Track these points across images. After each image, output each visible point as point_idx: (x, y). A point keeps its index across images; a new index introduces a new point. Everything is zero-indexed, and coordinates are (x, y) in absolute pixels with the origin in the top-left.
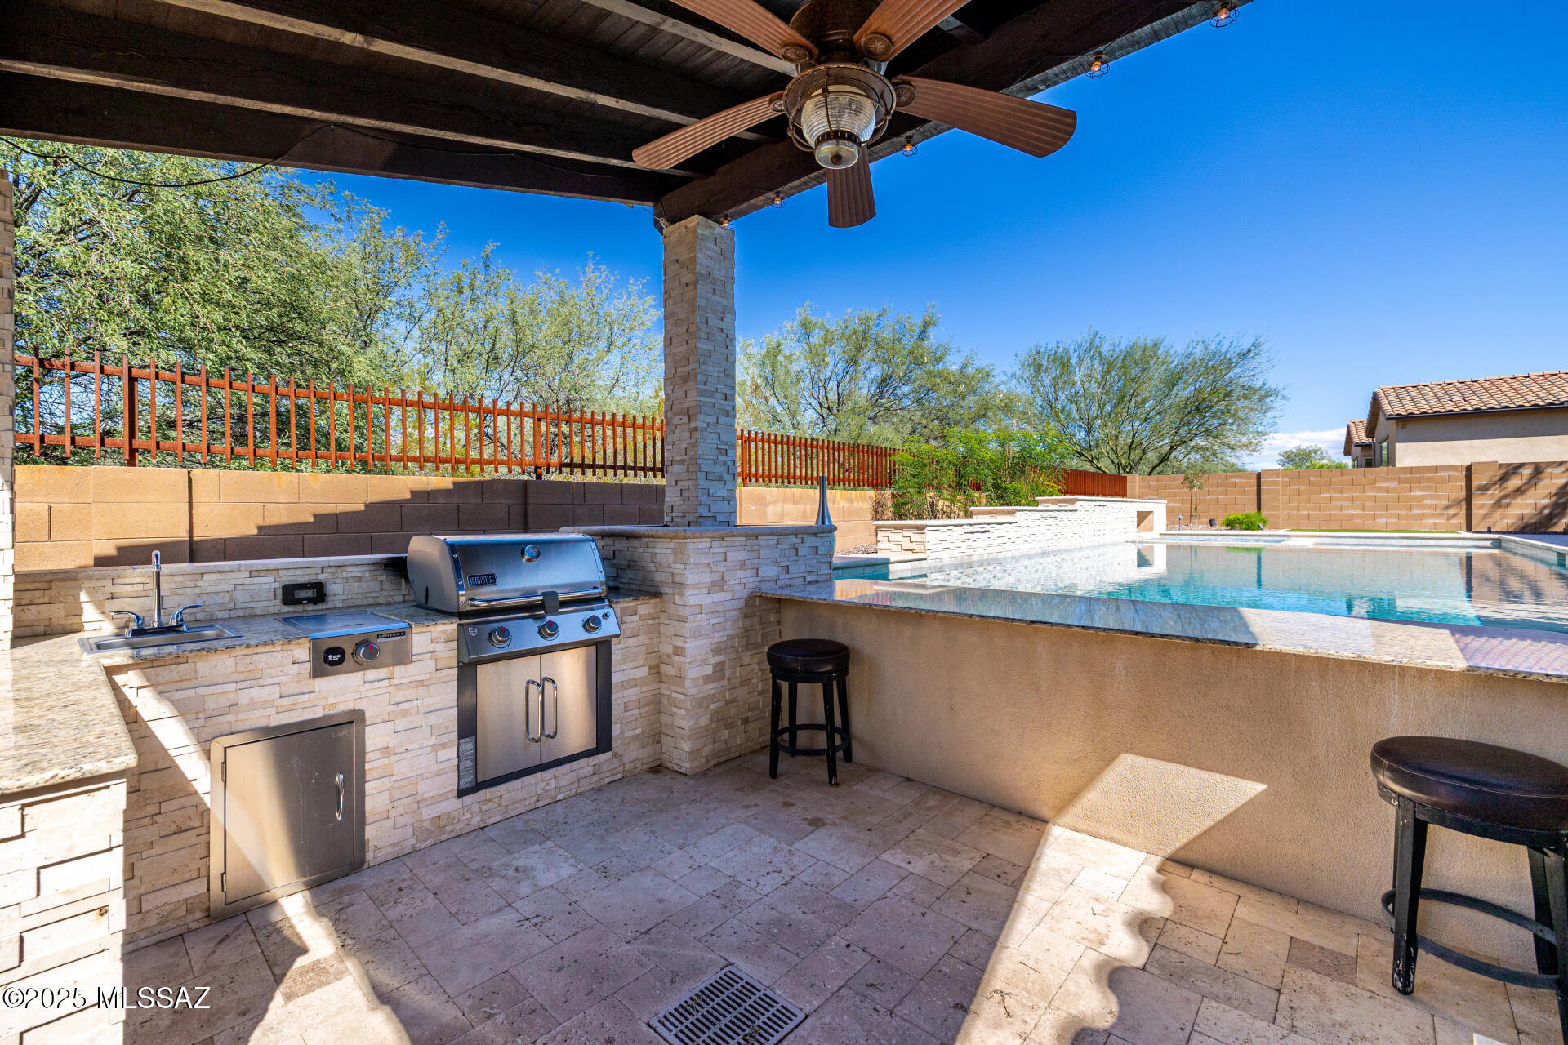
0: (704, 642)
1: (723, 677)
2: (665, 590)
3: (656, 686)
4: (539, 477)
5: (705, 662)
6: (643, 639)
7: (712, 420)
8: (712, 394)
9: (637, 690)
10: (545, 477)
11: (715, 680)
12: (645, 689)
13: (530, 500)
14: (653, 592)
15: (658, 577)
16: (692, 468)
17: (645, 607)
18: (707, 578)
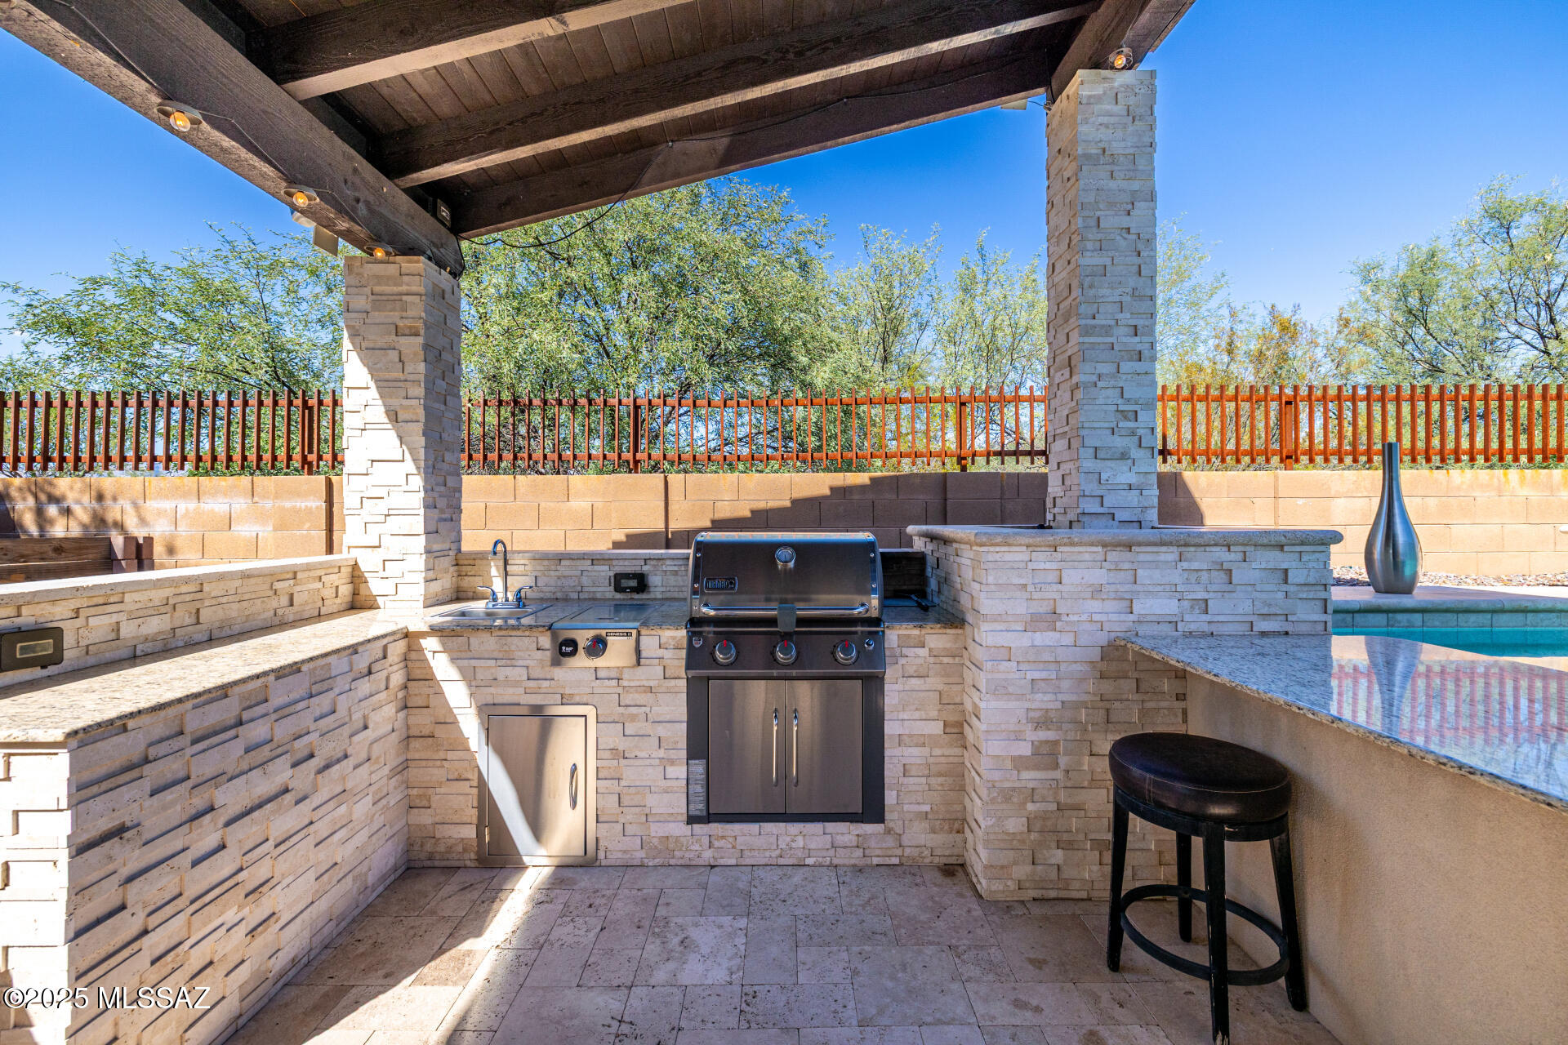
0: (1012, 704)
1: (1056, 766)
2: (969, 618)
3: (958, 751)
4: (964, 468)
5: (1018, 737)
6: (935, 682)
7: (1106, 369)
8: (1107, 330)
9: (925, 751)
10: (971, 469)
11: (1037, 768)
12: (937, 752)
13: (949, 495)
14: (954, 619)
15: (965, 600)
16: (1074, 444)
17: (937, 638)
18: (1021, 608)
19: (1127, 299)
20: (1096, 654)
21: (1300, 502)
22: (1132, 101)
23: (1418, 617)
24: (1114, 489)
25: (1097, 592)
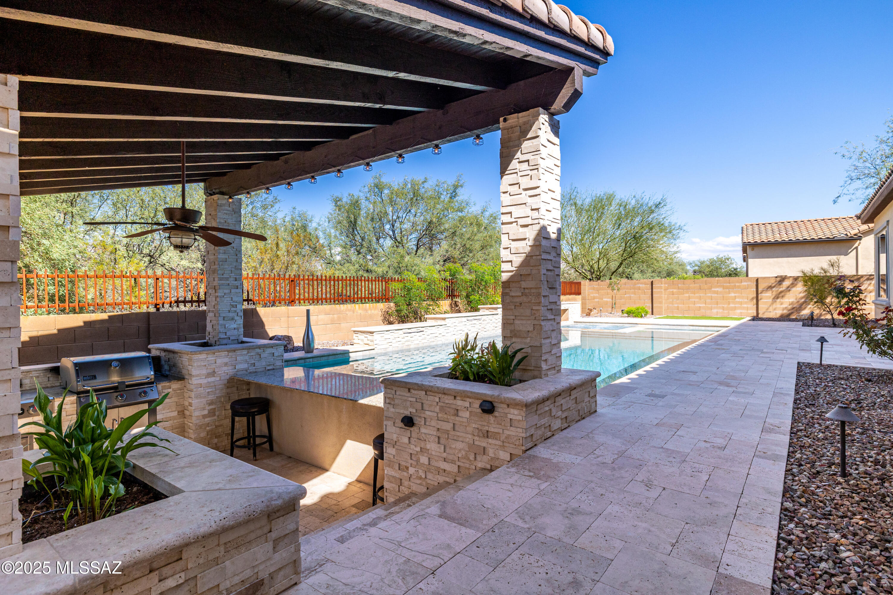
0: (202, 400)
1: (214, 415)
2: (186, 377)
3: (182, 420)
4: (158, 309)
5: (204, 409)
6: (174, 399)
7: (227, 291)
8: (227, 279)
9: (171, 422)
10: (162, 310)
11: (210, 417)
12: (175, 421)
13: (151, 323)
14: (180, 378)
15: (184, 372)
16: (217, 315)
17: (175, 385)
18: (204, 372)
19: (233, 269)
20: (226, 382)
21: (296, 318)
22: (234, 207)
23: (311, 360)
24: (230, 330)
25: (226, 364)
